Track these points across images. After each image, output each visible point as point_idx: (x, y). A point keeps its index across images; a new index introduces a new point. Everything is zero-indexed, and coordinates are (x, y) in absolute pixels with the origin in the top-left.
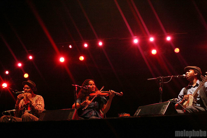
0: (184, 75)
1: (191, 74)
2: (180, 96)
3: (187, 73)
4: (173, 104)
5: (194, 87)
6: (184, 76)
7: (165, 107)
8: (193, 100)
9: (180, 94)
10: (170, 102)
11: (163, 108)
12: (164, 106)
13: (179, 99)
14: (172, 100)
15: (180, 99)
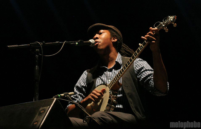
0: (92, 41)
1: (105, 40)
2: (77, 87)
3: (97, 36)
4: (62, 104)
5: (111, 70)
6: (90, 43)
7: (44, 110)
8: (110, 97)
9: (78, 84)
10: (55, 99)
11: (40, 114)
12: (41, 109)
13: (75, 93)
14: (63, 95)
15: (79, 95)
